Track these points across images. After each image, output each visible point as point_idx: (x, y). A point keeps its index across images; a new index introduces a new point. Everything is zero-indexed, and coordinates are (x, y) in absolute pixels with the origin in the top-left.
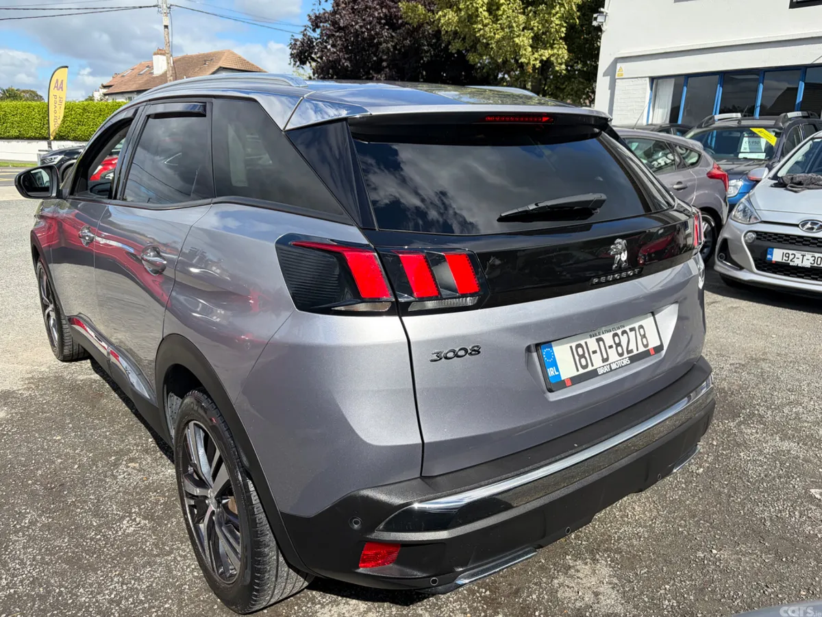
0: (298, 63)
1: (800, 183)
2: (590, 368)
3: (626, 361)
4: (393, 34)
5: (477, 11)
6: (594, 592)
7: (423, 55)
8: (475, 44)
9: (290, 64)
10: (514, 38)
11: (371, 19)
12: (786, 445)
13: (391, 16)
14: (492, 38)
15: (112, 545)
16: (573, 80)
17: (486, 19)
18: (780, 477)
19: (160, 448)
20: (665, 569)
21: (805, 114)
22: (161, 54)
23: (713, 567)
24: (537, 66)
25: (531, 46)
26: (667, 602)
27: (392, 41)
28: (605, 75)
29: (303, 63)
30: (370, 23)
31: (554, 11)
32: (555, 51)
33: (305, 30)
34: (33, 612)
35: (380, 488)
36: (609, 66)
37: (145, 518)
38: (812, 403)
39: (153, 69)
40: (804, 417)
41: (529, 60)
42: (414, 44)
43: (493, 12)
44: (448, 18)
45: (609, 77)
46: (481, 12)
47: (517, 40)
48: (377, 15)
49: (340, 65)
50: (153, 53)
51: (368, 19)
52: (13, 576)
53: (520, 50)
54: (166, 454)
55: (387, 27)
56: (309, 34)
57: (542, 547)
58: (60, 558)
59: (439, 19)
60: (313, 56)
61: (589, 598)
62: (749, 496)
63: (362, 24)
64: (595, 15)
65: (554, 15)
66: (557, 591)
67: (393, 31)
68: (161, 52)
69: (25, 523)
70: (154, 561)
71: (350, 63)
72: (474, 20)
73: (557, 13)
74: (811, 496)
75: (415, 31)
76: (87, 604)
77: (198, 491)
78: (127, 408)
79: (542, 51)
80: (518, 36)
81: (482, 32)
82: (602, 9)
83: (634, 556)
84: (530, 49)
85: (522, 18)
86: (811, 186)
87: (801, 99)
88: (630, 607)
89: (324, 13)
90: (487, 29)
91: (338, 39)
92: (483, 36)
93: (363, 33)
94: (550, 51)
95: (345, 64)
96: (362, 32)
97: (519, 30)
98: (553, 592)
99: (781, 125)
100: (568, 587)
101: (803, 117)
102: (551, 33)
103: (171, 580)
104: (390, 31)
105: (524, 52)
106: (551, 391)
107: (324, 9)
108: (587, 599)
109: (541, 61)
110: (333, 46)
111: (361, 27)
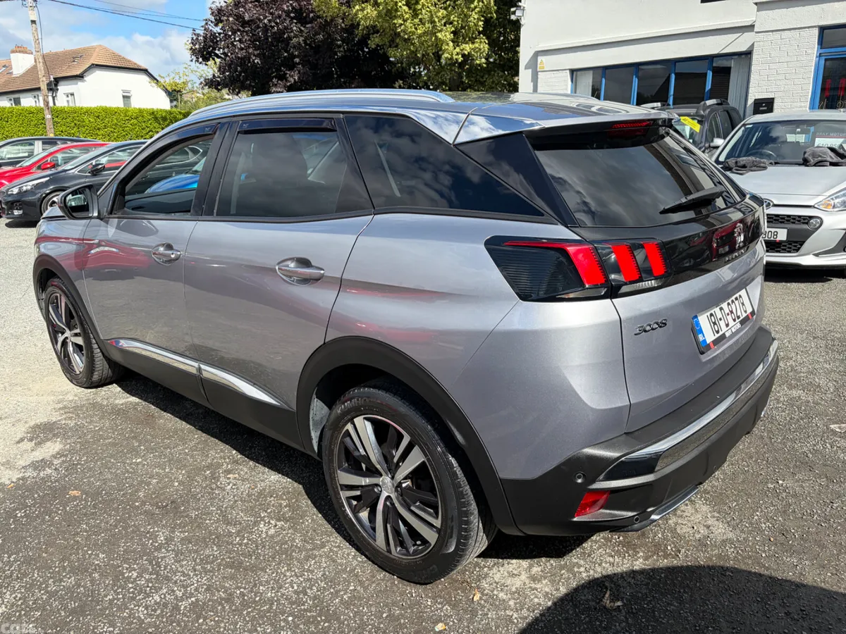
0: (201, 60)
1: (744, 166)
2: (721, 333)
3: (739, 326)
4: (303, 29)
5: (396, 5)
6: (704, 526)
7: (336, 50)
8: (395, 38)
9: (192, 61)
10: (435, 33)
11: (280, 12)
12: (795, 393)
13: (301, 9)
14: (413, 33)
15: (264, 546)
16: (493, 73)
17: (406, 13)
18: (802, 419)
19: (248, 458)
20: (749, 500)
21: (719, 101)
22: (20, 52)
23: (785, 494)
24: (460, 61)
25: (453, 41)
26: (763, 525)
27: (302, 36)
28: (526, 68)
29: (206, 59)
30: (280, 17)
31: (472, 6)
32: (477, 45)
33: (207, 24)
34: (228, 613)
35: (601, 445)
36: (530, 60)
37: (279, 520)
38: (799, 357)
39: (11, 68)
40: (798, 368)
41: (452, 54)
42: (327, 38)
43: (413, 6)
44: (366, 14)
45: (530, 70)
46: (400, 7)
47: (439, 35)
48: (286, 8)
49: (249, 62)
50: (10, 50)
51: (276, 13)
52: (185, 587)
53: (442, 44)
54: (258, 463)
55: (295, 21)
56: (211, 28)
57: (701, 483)
58: (219, 565)
59: (356, 14)
60: (217, 52)
61: (703, 531)
62: (785, 436)
63: (270, 18)
64: (513, 9)
65: (473, 10)
66: (675, 529)
67: (302, 26)
68: (20, 49)
69: (162, 541)
70: (312, 554)
71: (260, 59)
72: (393, 14)
73: (476, 7)
74: (832, 430)
75: (327, 24)
76: (275, 599)
77: (368, 481)
78: (188, 426)
79: (464, 45)
80: (441, 31)
81: (403, 27)
82: (520, 4)
83: (721, 494)
84: (451, 44)
85: (442, 13)
86: (753, 168)
87: (710, 87)
88: (738, 532)
89: (227, 6)
90: (407, 24)
91: (245, 34)
92: (404, 31)
93: (273, 27)
94: (470, 45)
95: (256, 61)
96: (271, 26)
97: (442, 25)
98: (673, 531)
99: (702, 113)
100: (682, 524)
101: (718, 104)
102: (469, 28)
103: (340, 568)
104: (299, 25)
105: (446, 47)
106: (702, 353)
107: (225, 2)
108: (702, 531)
109: (463, 56)
110: (240, 41)
111: (270, 21)
